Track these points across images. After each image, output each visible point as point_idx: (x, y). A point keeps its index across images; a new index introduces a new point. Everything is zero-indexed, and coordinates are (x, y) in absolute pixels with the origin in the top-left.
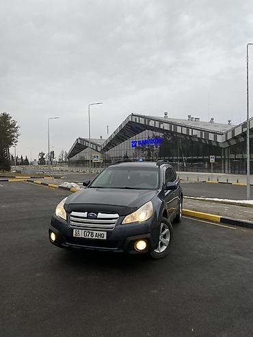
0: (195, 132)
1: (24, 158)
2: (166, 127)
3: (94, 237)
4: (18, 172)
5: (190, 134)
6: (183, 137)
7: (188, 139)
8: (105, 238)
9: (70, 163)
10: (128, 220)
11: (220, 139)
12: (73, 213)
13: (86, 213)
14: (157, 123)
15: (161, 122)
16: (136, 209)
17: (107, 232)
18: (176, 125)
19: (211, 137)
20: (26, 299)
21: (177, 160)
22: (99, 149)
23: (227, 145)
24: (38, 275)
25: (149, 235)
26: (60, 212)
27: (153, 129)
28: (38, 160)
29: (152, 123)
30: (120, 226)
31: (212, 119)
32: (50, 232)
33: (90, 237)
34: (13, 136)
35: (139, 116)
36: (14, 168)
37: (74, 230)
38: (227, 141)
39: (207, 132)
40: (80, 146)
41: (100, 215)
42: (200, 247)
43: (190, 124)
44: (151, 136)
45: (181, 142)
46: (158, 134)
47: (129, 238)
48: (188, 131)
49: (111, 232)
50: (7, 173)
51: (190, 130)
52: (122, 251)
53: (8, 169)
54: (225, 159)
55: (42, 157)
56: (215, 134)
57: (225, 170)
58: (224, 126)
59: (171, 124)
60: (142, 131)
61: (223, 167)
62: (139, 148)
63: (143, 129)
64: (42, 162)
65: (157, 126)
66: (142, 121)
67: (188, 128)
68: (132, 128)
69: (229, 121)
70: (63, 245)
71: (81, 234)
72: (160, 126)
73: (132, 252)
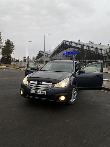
0: (92, 49)
1: (17, 59)
2: (79, 46)
3: (40, 93)
4: (14, 65)
5: (90, 50)
6: (87, 51)
7: (89, 52)
8: (45, 94)
9: (36, 62)
10: (56, 86)
11: (104, 52)
12: (31, 82)
13: (37, 82)
14: (75, 44)
15: (77, 44)
16: (61, 81)
17: (46, 91)
18: (84, 46)
19: (100, 51)
20: (6, 121)
21: (83, 62)
22: (49, 56)
23: (106, 55)
24: (14, 109)
25: (66, 94)
26: (25, 81)
27: (73, 47)
28: (23, 60)
29: (73, 45)
30: (52, 89)
31: (100, 43)
32: (21, 90)
33: (38, 93)
34: (12, 49)
35: (67, 41)
36: (12, 64)
37: (31, 90)
38: (107, 53)
39: (98, 49)
40: (41, 55)
41: (43, 83)
42: (91, 100)
43: (90, 45)
44: (72, 50)
45: (85, 53)
46: (75, 50)
47: (56, 94)
48: (89, 48)
49: (48, 91)
50: (9, 65)
51: (90, 48)
52: (53, 100)
53: (10, 64)
54: (105, 62)
55: (25, 59)
56: (102, 50)
57: (105, 66)
58: (106, 46)
59: (81, 45)
60: (68, 48)
61: (104, 65)
62: (66, 56)
63: (69, 47)
64: (25, 61)
65: (75, 46)
66: (68, 44)
67: (89, 47)
68: (64, 47)
69: (108, 44)
70: (26, 96)
71: (34, 92)
72: (76, 46)
73: (58, 101)
